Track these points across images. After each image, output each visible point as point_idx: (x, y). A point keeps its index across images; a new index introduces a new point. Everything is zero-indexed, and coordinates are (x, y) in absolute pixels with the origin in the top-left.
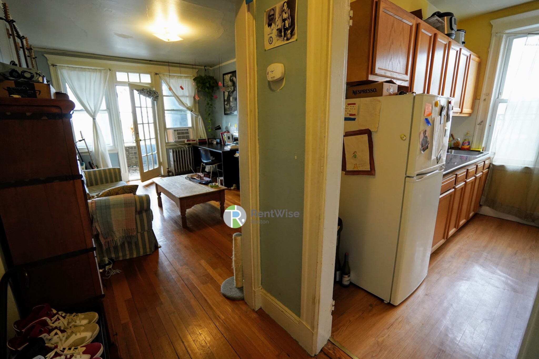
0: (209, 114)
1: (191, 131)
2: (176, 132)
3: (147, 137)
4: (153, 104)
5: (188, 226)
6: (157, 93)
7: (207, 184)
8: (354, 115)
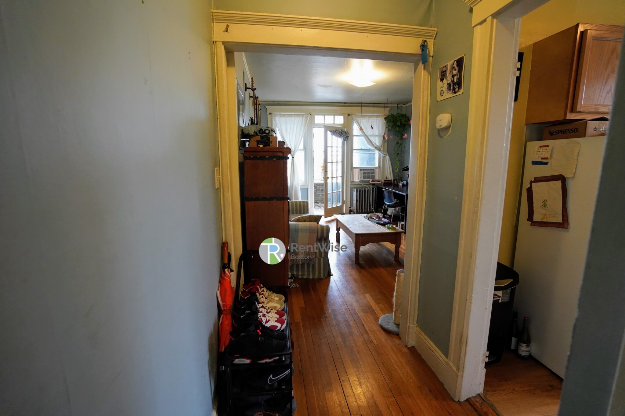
0: (398, 154)
1: (377, 171)
2: (362, 171)
3: (334, 175)
4: (343, 144)
5: (360, 263)
6: (348, 133)
7: (384, 225)
8: (547, 158)
